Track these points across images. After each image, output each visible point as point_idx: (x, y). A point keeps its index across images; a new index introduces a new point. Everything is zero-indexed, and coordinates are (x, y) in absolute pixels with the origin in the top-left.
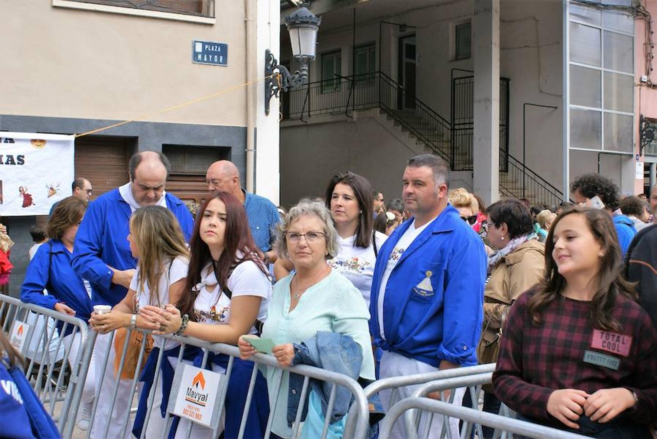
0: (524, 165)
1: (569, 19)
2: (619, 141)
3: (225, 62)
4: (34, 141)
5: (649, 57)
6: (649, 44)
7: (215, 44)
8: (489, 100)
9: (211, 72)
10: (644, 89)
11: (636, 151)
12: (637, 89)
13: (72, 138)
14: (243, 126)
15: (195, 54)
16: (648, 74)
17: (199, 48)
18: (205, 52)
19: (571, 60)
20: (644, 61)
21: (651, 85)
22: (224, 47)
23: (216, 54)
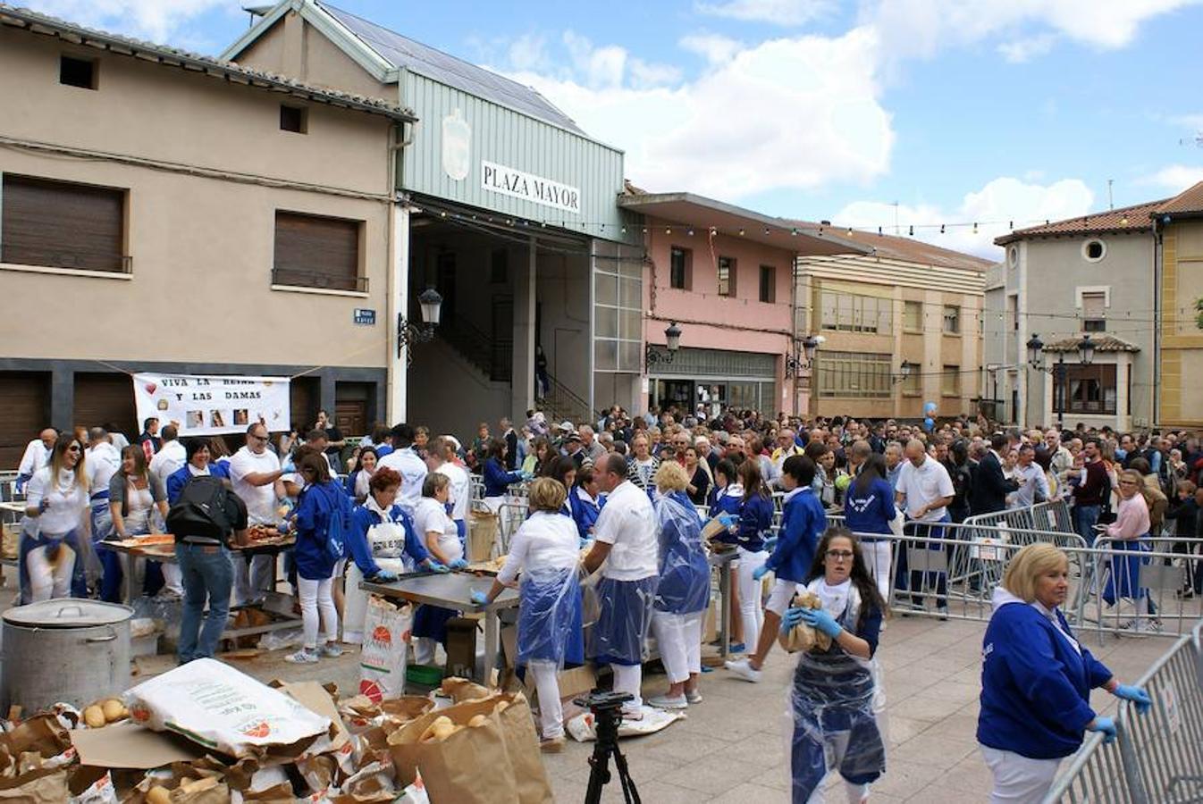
1: (595, 270)
2: (630, 360)
3: (374, 322)
4: (265, 383)
5: (653, 296)
6: (653, 286)
7: (368, 311)
8: (526, 325)
9: (365, 330)
10: (649, 320)
11: (642, 371)
12: (644, 321)
13: (288, 380)
14: (384, 366)
15: (356, 318)
16: (652, 309)
17: (358, 314)
18: (362, 316)
19: (596, 302)
20: (649, 298)
21: (654, 318)
22: (373, 313)
23: (368, 317)
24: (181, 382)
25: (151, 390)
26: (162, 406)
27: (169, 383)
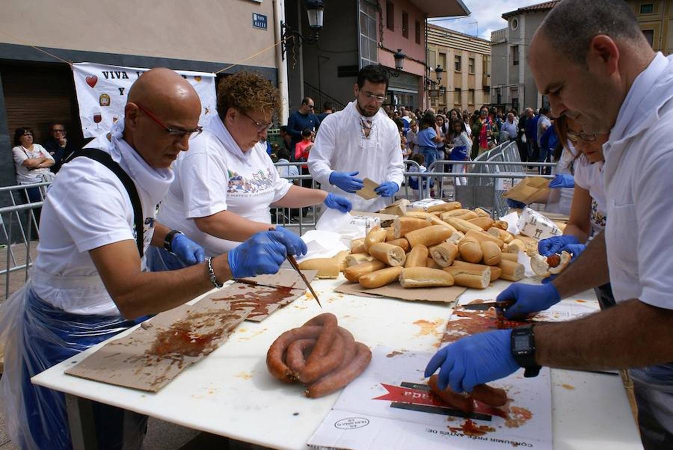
0: (320, 91)
1: (360, 10)
3: (266, 27)
4: (195, 77)
5: (381, 31)
6: (381, 24)
7: (262, 16)
9: (260, 34)
12: (378, 49)
13: (214, 75)
14: (276, 68)
15: (254, 21)
16: (381, 41)
17: (255, 18)
18: (258, 21)
19: (361, 32)
21: (382, 48)
22: (265, 17)
23: (261, 22)
24: (121, 74)
25: (92, 82)
26: (104, 101)
27: (110, 74)
